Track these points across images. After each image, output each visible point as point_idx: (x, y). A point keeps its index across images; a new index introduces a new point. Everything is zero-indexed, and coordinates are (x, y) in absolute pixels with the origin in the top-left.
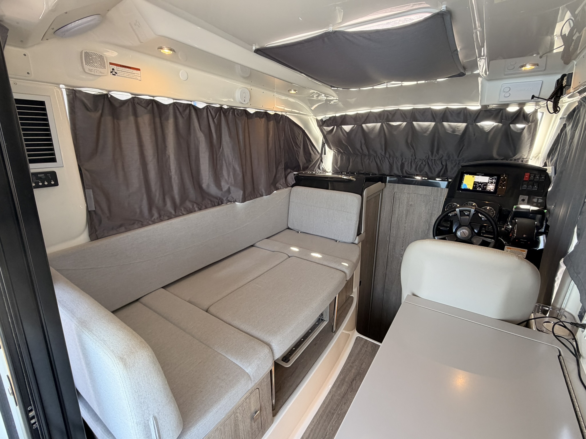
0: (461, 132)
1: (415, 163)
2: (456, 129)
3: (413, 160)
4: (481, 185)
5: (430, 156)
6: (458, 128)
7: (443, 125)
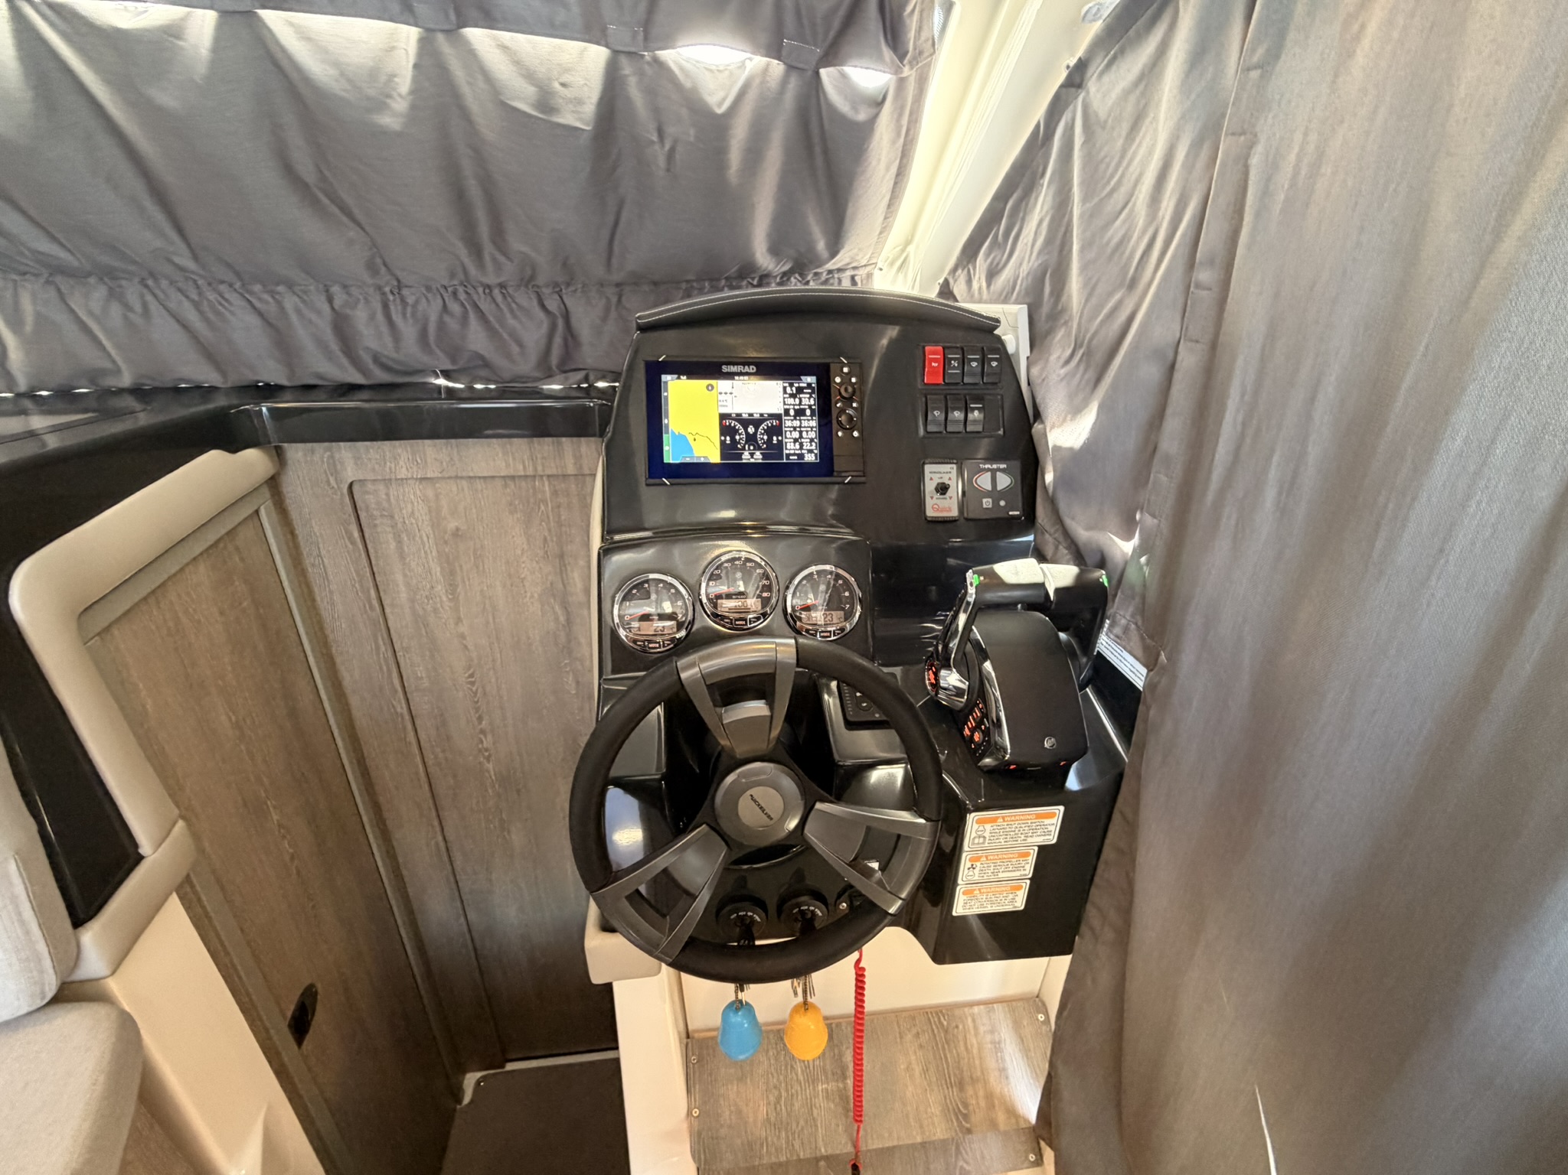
0: (590, 108)
1: (409, 310)
2: (556, 85)
3: (391, 298)
4: (755, 433)
5: (473, 271)
6: (565, 79)
7: (470, 54)
